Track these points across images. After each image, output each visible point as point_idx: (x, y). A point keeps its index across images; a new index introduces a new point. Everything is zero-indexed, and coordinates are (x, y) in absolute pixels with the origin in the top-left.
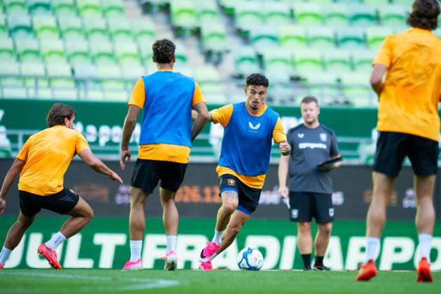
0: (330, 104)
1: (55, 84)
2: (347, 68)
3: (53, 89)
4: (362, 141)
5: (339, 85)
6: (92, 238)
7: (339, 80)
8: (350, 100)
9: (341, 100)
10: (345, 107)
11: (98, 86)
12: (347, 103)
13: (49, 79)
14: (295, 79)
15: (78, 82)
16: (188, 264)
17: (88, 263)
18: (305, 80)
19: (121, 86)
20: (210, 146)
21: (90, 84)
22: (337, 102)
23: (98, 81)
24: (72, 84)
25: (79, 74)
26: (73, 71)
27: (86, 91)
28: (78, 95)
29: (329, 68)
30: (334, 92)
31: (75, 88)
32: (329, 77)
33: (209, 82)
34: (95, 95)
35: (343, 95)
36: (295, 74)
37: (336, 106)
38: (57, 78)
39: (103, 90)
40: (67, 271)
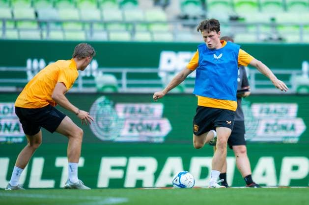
0: (265, 40)
1: (21, 25)
2: (281, 9)
3: (19, 31)
4: (294, 72)
5: (273, 24)
6: (54, 161)
7: (273, 19)
8: (283, 36)
9: (275, 37)
10: (278, 43)
11: (59, 27)
12: (280, 39)
13: (15, 21)
14: (234, 19)
15: (41, 23)
16: (139, 183)
17: (50, 184)
18: (243, 19)
19: (79, 27)
20: (159, 78)
21: (52, 26)
22: (271, 39)
23: (59, 22)
24: (35, 26)
25: (42, 16)
26: (36, 14)
27: (48, 31)
28: (42, 36)
29: (264, 8)
30: (268, 30)
31: (38, 29)
32: (264, 16)
33: (158, 22)
34: (56, 35)
35: (276, 33)
36: (234, 14)
37: (270, 42)
38: (22, 20)
39: (63, 30)
40: (31, 191)
